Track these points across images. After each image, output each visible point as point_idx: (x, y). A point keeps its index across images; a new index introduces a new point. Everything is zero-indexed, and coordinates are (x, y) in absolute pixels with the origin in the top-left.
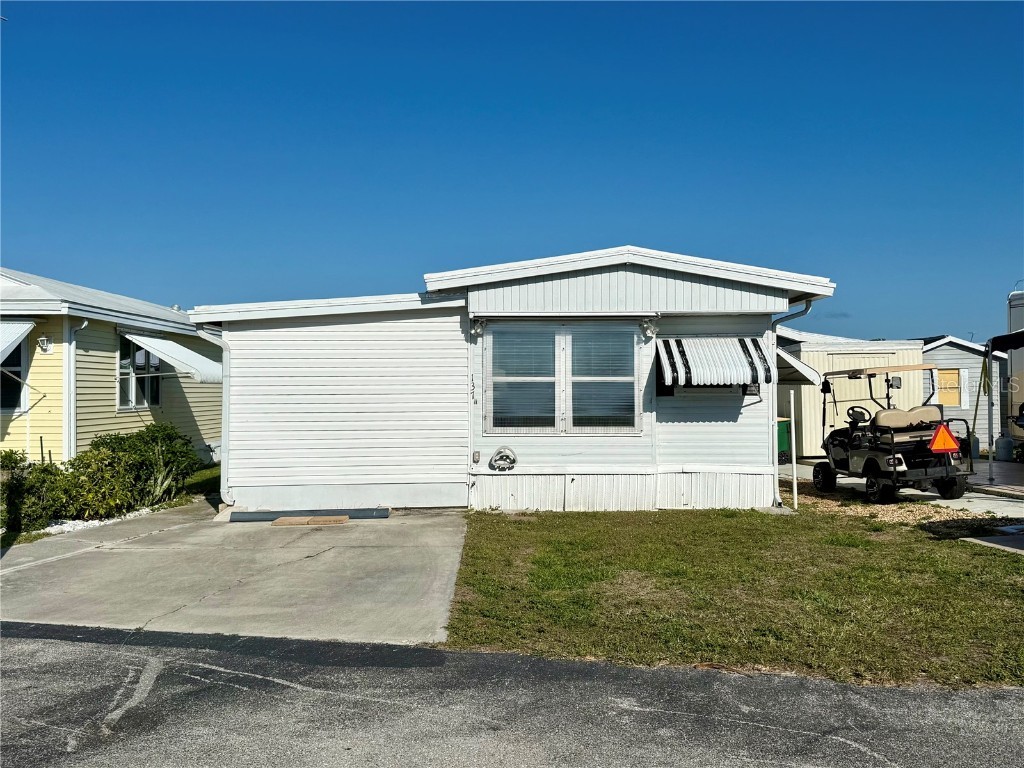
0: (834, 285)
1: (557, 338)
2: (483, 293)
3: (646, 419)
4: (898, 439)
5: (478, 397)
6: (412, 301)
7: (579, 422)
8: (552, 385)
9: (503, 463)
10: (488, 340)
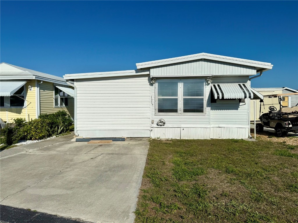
0: (273, 65)
1: (178, 83)
2: (155, 69)
3: (207, 110)
4: (290, 116)
5: (153, 103)
6: (133, 72)
7: (185, 111)
8: (177, 99)
9: (161, 124)
10: (156, 85)
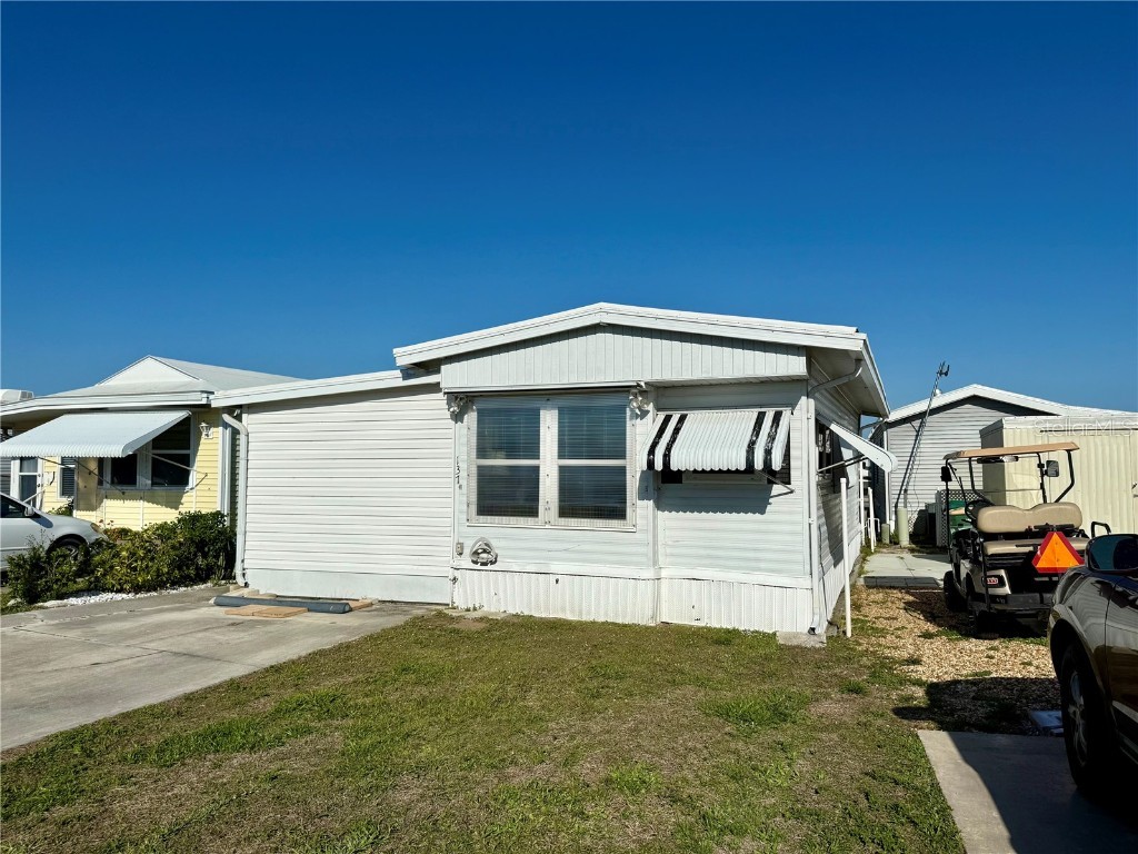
0: (864, 336)
1: (542, 412)
2: (456, 365)
3: (641, 510)
4: (994, 548)
5: (463, 482)
6: (393, 379)
7: (566, 511)
8: (536, 469)
9: (484, 557)
10: (471, 418)
